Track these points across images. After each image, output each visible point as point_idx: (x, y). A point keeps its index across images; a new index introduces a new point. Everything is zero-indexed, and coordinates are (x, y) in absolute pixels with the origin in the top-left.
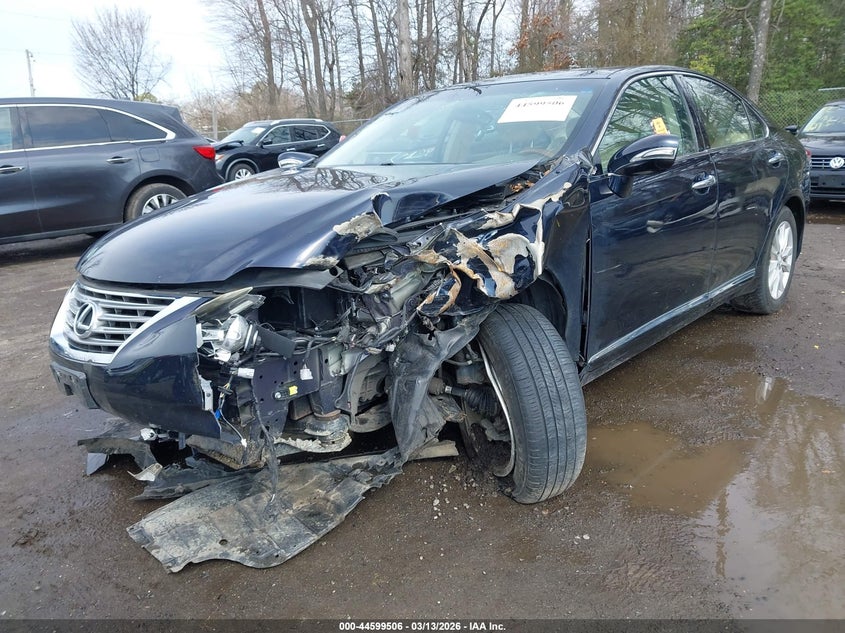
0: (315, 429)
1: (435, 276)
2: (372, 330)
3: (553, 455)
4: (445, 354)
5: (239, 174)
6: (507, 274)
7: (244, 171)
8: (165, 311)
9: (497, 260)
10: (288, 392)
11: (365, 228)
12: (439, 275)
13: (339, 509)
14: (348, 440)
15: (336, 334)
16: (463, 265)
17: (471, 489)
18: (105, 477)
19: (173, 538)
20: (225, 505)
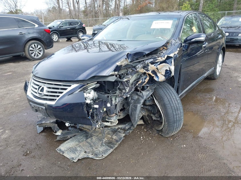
0: (109, 119)
1: (141, 75)
2: (124, 91)
3: (175, 124)
4: (145, 97)
5: (54, 36)
6: (163, 75)
7: (55, 35)
8: (69, 89)
9: (159, 71)
10: (104, 110)
11: (124, 63)
12: (142, 75)
13: (117, 141)
14: (117, 122)
15: (115, 93)
16: (150, 73)
17: (150, 133)
18: (43, 134)
19: (71, 151)
20: (83, 141)
